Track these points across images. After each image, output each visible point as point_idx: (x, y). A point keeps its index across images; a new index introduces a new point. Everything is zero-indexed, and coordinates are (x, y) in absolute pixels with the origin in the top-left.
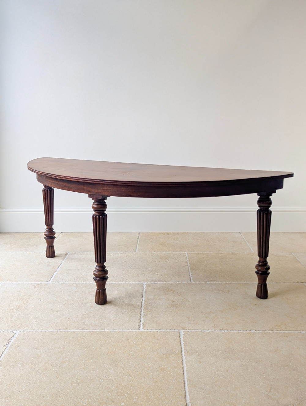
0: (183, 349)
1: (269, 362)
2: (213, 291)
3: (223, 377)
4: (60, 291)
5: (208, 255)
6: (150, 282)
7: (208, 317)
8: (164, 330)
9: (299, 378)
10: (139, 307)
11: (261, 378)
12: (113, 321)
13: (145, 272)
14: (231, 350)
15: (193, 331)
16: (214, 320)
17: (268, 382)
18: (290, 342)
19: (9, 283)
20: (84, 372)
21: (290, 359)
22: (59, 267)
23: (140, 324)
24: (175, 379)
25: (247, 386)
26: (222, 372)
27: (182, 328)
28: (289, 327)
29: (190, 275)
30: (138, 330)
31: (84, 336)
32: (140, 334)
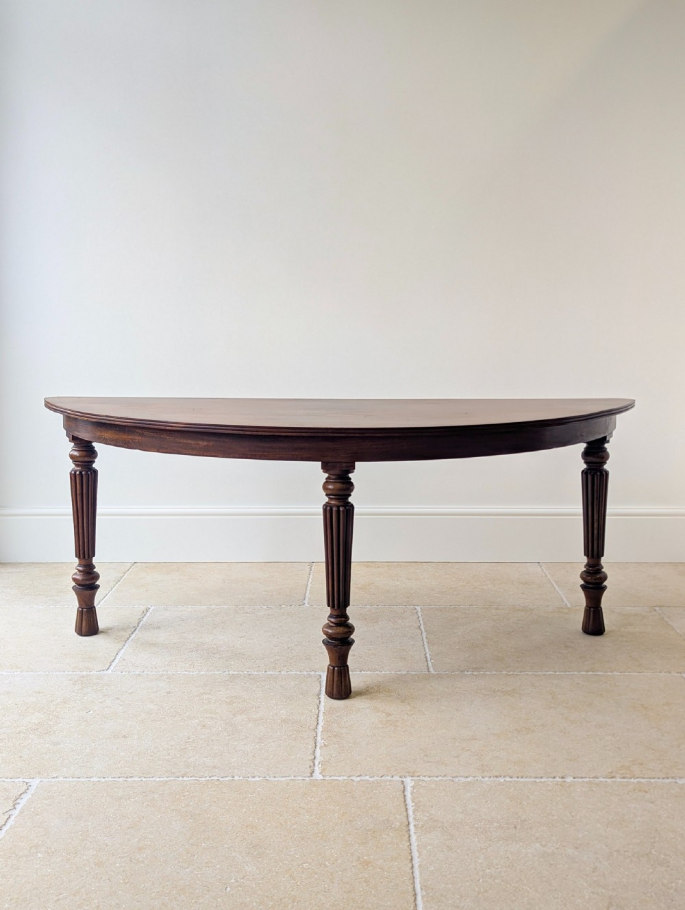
0: (411, 819)
1: (604, 847)
2: (479, 691)
3: (502, 881)
4: (132, 692)
5: (467, 612)
7: (467, 748)
8: (367, 778)
9: (672, 883)
10: (311, 728)
11: (587, 883)
12: (253, 756)
14: (519, 821)
15: (435, 778)
16: (482, 755)
17: (604, 891)
18: (652, 803)
19: (15, 673)
20: (187, 870)
21: (652, 840)
22: (130, 639)
23: (314, 764)
24: (393, 884)
25: (555, 901)
26: (499, 870)
27: (409, 772)
28: (651, 769)
29: (426, 657)
30: (309, 777)
31: (188, 791)
32: (314, 786)
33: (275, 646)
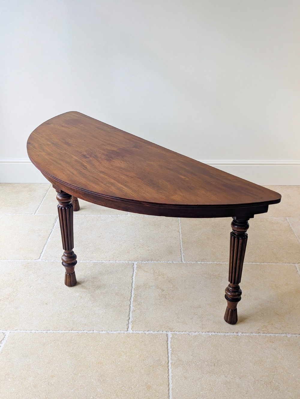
0: (170, 359)
1: (252, 378)
4: (50, 274)
6: (140, 262)
7: (196, 313)
8: (152, 332)
10: (128, 299)
12: (102, 317)
13: (136, 246)
14: (216, 361)
15: (181, 333)
16: (202, 318)
18: (275, 349)
20: (72, 390)
21: (273, 374)
22: (50, 237)
23: (129, 323)
26: (206, 392)
27: (170, 329)
28: (276, 328)
29: (181, 251)
30: (126, 331)
31: (74, 340)
32: (129, 337)
33: (114, 243)
